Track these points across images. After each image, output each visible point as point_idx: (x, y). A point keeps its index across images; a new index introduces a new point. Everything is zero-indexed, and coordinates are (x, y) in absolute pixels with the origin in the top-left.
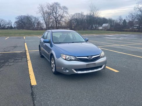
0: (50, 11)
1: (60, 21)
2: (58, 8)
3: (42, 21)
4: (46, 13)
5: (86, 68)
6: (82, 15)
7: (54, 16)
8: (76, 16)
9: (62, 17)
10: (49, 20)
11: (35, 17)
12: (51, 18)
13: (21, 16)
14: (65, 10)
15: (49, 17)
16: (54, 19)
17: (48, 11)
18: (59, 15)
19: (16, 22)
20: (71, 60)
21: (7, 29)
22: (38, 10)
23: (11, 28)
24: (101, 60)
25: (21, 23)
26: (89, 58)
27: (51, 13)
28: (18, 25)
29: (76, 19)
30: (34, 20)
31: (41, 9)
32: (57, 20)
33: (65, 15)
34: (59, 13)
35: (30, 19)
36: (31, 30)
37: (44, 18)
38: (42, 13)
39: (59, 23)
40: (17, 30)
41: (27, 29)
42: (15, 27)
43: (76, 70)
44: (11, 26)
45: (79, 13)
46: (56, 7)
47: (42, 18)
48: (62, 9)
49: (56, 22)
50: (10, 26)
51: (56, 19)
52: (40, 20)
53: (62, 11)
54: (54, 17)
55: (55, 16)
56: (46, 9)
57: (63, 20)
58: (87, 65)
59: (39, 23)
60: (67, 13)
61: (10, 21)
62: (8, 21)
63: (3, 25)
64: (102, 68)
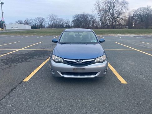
0: (106, 7)
1: (117, 18)
2: (116, 3)
3: (98, 19)
4: (103, 10)
5: (72, 72)
6: (148, 10)
7: (110, 13)
8: (140, 11)
9: (120, 14)
10: (105, 17)
11: (91, 15)
12: (107, 15)
13: (78, 14)
14: (124, 5)
15: (105, 15)
16: (111, 16)
17: (105, 7)
18: (116, 12)
19: (73, 21)
20: (59, 62)
21: (65, 28)
22: (94, 7)
23: (69, 27)
24: (95, 65)
25: (77, 22)
27: (108, 10)
28: (75, 23)
29: (140, 15)
30: (89, 18)
31: (97, 6)
32: (114, 17)
33: (124, 10)
34: (117, 9)
35: (86, 17)
37: (100, 16)
38: (98, 10)
39: (116, 21)
42: (72, 26)
43: (63, 73)
44: (69, 25)
45: (144, 8)
46: (114, 3)
47: (98, 16)
48: (120, 4)
49: (113, 20)
50: (67, 25)
51: (112, 16)
52: (95, 18)
53: (121, 6)
54: (111, 15)
55: (112, 12)
56: (102, 6)
57: (121, 17)
58: (74, 69)
59: (94, 22)
60: (126, 8)
61: (68, 20)
62: (66, 21)
63: (62, 25)
64: (96, 75)
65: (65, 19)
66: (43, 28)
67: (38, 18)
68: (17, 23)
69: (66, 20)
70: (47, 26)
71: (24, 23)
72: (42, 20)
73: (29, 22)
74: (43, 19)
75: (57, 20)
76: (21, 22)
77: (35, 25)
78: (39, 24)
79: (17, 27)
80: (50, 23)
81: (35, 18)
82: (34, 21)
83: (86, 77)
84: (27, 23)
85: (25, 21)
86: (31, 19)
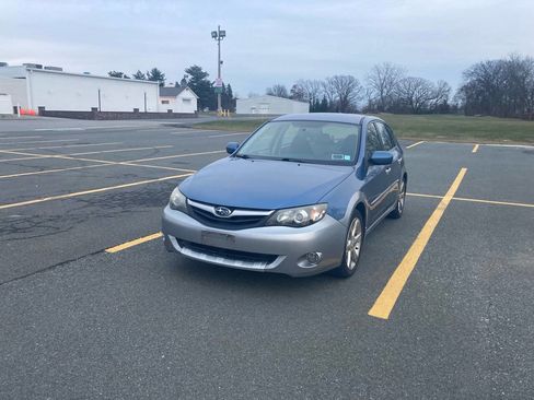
5: (200, 243)
13: (488, 62)
19: (465, 89)
21: (430, 112)
23: (444, 109)
25: (482, 91)
26: (218, 212)
28: (468, 98)
36: (516, 117)
40: (463, 117)
41: (501, 117)
42: (455, 107)
44: (445, 101)
50: (440, 103)
61: (445, 84)
63: (417, 101)
64: (272, 266)
65: (434, 82)
66: (348, 112)
67: (336, 77)
68: (270, 94)
69: (436, 85)
70: (362, 104)
71: (289, 93)
72: (346, 85)
73: (306, 91)
74: (351, 80)
75: (401, 85)
76: (281, 93)
77: (325, 100)
78: (336, 97)
79: (267, 106)
80: (375, 95)
81: (327, 79)
82: (322, 88)
83: (238, 264)
84: (298, 96)
85: (295, 86)
86: (312, 80)
